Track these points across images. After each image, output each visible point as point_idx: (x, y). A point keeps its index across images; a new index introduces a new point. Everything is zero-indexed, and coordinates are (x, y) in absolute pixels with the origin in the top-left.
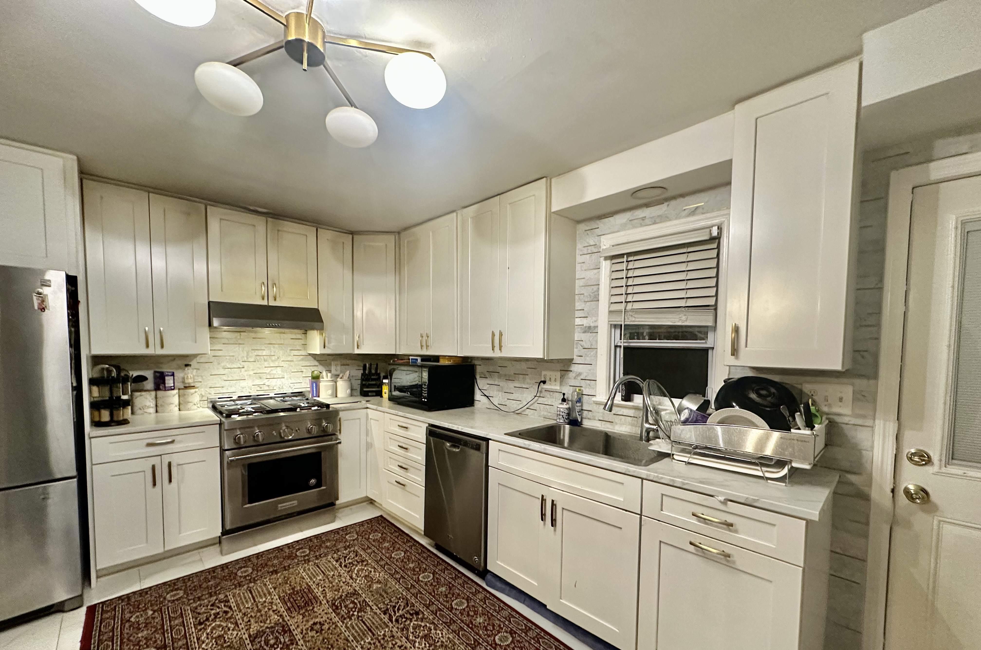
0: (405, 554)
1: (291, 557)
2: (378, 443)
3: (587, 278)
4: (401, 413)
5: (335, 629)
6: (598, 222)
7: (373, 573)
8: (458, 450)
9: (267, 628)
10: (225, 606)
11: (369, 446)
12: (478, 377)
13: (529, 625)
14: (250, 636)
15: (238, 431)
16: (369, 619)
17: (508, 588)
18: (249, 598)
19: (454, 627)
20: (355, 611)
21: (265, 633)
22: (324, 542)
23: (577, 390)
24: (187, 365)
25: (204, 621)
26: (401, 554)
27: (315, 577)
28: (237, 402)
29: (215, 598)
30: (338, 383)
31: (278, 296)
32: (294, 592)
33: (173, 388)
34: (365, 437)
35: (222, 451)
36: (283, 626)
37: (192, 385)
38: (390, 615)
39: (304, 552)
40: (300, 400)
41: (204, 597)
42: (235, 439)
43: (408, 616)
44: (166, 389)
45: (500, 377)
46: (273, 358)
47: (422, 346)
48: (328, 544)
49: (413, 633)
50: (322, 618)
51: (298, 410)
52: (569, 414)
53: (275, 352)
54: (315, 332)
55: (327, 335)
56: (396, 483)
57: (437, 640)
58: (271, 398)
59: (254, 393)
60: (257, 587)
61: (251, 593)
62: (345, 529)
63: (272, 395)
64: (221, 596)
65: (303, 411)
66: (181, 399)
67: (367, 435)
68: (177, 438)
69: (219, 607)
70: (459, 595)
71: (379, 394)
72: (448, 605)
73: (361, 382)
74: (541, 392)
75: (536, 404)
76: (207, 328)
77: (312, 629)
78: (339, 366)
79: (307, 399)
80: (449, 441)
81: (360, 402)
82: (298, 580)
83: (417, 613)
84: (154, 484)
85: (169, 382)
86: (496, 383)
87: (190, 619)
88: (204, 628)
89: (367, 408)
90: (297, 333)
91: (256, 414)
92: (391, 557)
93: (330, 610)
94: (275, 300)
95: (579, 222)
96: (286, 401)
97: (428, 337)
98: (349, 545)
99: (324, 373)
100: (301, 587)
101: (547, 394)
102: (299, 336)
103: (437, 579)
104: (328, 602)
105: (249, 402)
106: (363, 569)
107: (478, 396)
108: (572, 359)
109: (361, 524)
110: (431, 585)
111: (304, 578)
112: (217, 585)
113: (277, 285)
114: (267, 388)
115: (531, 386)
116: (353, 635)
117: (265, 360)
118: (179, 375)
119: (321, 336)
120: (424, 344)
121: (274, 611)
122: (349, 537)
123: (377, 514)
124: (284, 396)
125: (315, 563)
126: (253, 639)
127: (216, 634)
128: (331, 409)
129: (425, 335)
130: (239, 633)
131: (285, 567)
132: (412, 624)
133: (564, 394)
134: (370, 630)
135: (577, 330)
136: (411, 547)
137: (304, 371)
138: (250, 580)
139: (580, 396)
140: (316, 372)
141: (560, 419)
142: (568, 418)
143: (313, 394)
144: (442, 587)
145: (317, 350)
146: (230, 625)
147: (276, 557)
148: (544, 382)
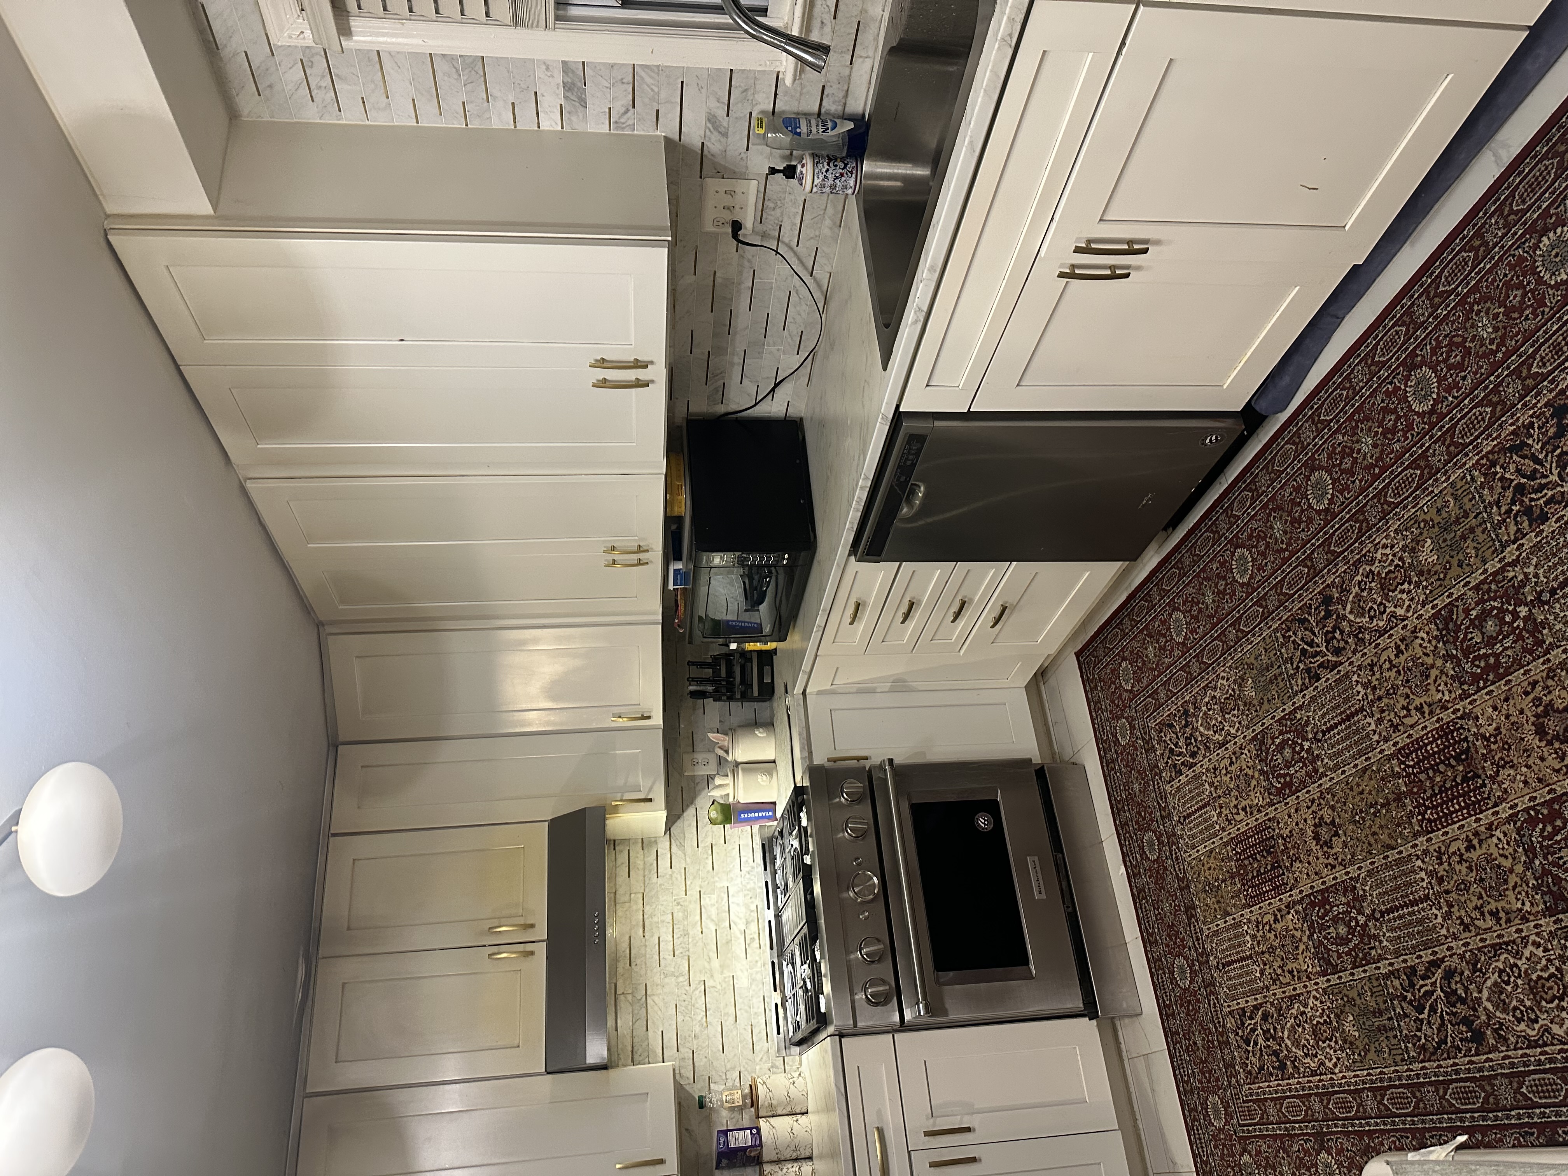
0: (1178, 609)
1: (1159, 872)
2: (897, 668)
3: (413, 94)
4: (820, 621)
5: (1333, 796)
6: (225, 53)
7: (1217, 694)
8: (922, 489)
9: (1310, 937)
10: (1251, 1018)
11: (900, 685)
12: (721, 409)
13: (1398, 311)
14: (1324, 974)
15: (857, 997)
16: (1323, 716)
17: (1297, 359)
18: (1242, 967)
19: (1373, 515)
20: (1302, 746)
21: (1320, 941)
22: (1131, 797)
23: (761, 131)
24: (701, 1104)
25: (1278, 1061)
26: (1178, 620)
27: (1212, 826)
28: (788, 993)
29: (1232, 1036)
30: (740, 759)
31: (521, 921)
32: (1240, 874)
33: (755, 1131)
34: (878, 695)
35: (903, 1027)
36: (1313, 904)
37: (747, 1091)
38: (1321, 666)
39: (1151, 844)
40: (783, 852)
41: (1228, 1057)
42: (876, 1004)
43: (1330, 623)
44: (758, 1144)
45: (721, 350)
46: (679, 915)
47: (640, 563)
48: (1136, 787)
49: (1371, 618)
50: (1305, 820)
51: (807, 860)
52: (831, 159)
53: (664, 913)
54: (608, 822)
55: (619, 796)
56: (998, 627)
57: (1396, 562)
58: (778, 916)
59: (765, 955)
60: (1218, 950)
61: (1229, 964)
62: (1104, 744)
63: (770, 915)
64: (1230, 1023)
65: (811, 849)
66: (779, 1112)
67: (873, 691)
68: (872, 1121)
69: (1253, 1030)
70: (1297, 489)
71: (767, 657)
72: (1318, 521)
73: (737, 700)
74: (764, 235)
75: (798, 250)
76: (612, 1073)
77: (1329, 844)
78: (696, 755)
79: (781, 833)
80: (897, 508)
81: (788, 709)
82: (1213, 863)
83: (1327, 601)
84: (973, 1160)
85: (742, 1139)
86: (738, 360)
87: (1269, 1086)
88: (1293, 1062)
89: (804, 693)
90: (615, 864)
91: (818, 954)
92: (1183, 644)
93: (1291, 800)
94: (532, 926)
95: (233, 115)
96: (786, 885)
97: (614, 548)
98: (1143, 739)
99: (716, 794)
100: (1230, 859)
101: (771, 217)
102: (622, 858)
103: (1250, 537)
104: (1271, 804)
105: (787, 969)
106: (1205, 713)
107: (774, 408)
108: (668, 141)
109: (1094, 705)
110: (1264, 555)
111: (1211, 851)
112: (1204, 1029)
113: (495, 922)
114: (753, 927)
115: (746, 264)
116: (1354, 757)
117: (686, 934)
118: (724, 1120)
119: (621, 809)
120: (635, 557)
121: (1276, 920)
122: (1124, 737)
123: (1072, 663)
124: (772, 889)
125: (1179, 821)
126: (1328, 968)
127: (1306, 1037)
128: (806, 783)
129: (610, 557)
130: (1314, 993)
131: (1181, 889)
132: (1352, 617)
133: (773, 171)
134: (1348, 718)
135: (577, 124)
136: (1164, 593)
137: (709, 841)
138: (1200, 964)
139: (779, 122)
140: (713, 815)
141: (845, 187)
142: (842, 160)
143: (769, 818)
144: (1272, 528)
145: (657, 816)
146: (1294, 1011)
147: (1156, 906)
148: (736, 226)
